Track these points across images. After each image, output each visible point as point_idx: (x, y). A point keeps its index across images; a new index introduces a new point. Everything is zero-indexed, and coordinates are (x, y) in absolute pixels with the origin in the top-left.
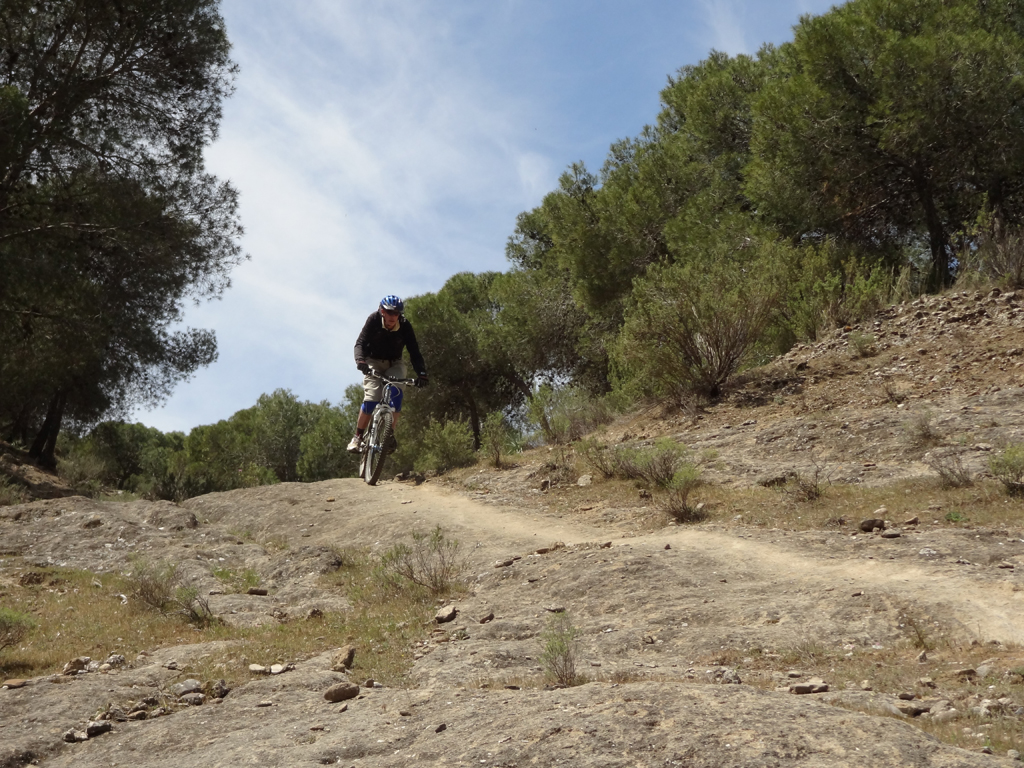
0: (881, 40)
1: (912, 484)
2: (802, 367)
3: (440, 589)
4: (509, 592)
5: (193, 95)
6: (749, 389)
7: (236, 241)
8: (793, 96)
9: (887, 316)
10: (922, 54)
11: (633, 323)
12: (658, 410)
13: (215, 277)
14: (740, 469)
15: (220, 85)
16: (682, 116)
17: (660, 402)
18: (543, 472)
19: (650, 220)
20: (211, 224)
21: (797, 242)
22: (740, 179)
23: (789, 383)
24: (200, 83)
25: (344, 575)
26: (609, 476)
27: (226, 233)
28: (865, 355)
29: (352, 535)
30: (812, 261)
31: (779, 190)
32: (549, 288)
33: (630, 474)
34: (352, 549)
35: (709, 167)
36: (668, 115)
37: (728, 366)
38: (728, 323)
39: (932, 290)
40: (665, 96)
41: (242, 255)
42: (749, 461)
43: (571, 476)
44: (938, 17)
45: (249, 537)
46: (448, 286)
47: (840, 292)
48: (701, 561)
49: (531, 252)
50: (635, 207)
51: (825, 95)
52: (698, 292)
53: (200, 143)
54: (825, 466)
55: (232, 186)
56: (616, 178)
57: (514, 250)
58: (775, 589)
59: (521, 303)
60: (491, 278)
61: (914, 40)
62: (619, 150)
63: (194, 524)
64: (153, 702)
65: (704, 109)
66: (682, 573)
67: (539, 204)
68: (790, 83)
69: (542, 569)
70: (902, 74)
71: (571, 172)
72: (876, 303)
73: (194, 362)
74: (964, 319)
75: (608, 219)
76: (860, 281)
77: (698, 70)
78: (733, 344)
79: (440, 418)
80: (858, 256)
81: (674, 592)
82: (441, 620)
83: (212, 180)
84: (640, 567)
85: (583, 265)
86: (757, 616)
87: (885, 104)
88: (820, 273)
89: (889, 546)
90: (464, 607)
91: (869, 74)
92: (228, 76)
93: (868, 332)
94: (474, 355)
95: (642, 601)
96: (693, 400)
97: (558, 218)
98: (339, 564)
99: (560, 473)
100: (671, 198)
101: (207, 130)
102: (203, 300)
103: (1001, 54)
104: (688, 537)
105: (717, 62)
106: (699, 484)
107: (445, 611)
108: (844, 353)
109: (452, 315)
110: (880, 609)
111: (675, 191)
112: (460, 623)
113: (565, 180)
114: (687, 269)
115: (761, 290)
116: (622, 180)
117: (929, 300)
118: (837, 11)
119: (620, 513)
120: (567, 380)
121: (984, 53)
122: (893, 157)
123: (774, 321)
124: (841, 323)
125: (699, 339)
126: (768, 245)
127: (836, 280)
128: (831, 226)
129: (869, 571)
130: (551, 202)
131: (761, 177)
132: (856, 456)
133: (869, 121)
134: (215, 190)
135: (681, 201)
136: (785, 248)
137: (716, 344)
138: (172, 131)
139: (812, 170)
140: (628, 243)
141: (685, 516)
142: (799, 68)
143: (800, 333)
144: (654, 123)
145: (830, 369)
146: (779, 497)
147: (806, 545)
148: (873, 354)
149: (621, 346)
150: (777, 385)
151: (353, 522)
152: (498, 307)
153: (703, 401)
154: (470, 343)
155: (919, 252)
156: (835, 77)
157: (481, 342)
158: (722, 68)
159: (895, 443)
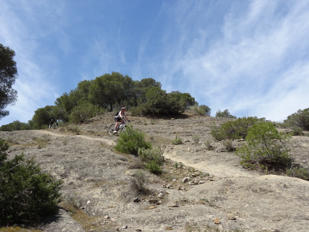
0: (106, 81)
1: (104, 132)
2: (93, 120)
3: (49, 140)
4: (57, 141)
5: (11, 78)
6: (87, 122)
7: (17, 98)
8: (95, 87)
9: (104, 114)
10: (111, 83)
11: (72, 113)
12: (75, 124)
13: (13, 103)
14: (85, 130)
15: (16, 77)
16: (80, 88)
17: (75, 123)
18: (61, 129)
19: (75, 100)
20: (13, 96)
21: (94, 105)
22: (87, 96)
23: (92, 121)
24: (13, 76)
25: (35, 140)
26: (69, 130)
27: (15, 97)
28: (101, 119)
29: (36, 136)
30: (95, 107)
31: (92, 98)
32: (61, 108)
33: (72, 130)
34: (36, 137)
35: (83, 94)
36: (78, 87)
37: (84, 119)
38: (84, 114)
39: (110, 112)
40: (78, 84)
41: (17, 100)
42: (86, 129)
43: (64, 130)
44: (113, 79)
45: (21, 136)
46: (46, 107)
47: (99, 111)
48: (80, 138)
49: (58, 103)
50: (73, 99)
51: (99, 87)
52: (81, 110)
53: (11, 84)
54: (95, 130)
55: (17, 91)
56: (71, 95)
57: (56, 103)
58: (88, 140)
59: (56, 110)
60: (52, 106)
61: (110, 81)
62: (71, 91)
63: (13, 134)
64: (16, 149)
65: (83, 87)
66: (78, 139)
67: (60, 97)
68: (94, 85)
69: (61, 139)
70: (108, 85)
71: (65, 93)
72: (103, 113)
73: (6, 115)
74: (113, 115)
75: (69, 100)
76: (101, 110)
77: (83, 82)
78: (85, 117)
79: (44, 124)
80: (101, 107)
81: (77, 141)
82: (49, 143)
83: (13, 90)
84: (73, 138)
85: (66, 106)
86: (86, 143)
87: (106, 89)
88: (96, 109)
89: (101, 137)
90: (52, 142)
91: (104, 85)
92: (17, 76)
93: (102, 116)
94: (49, 117)
95: (73, 141)
96: (80, 123)
97: (62, 99)
98: (34, 139)
99: (63, 130)
100: (78, 98)
101: (13, 83)
102: (11, 106)
103: (120, 85)
104: (79, 136)
105: (85, 81)
106: (80, 131)
107: (50, 142)
108: (99, 118)
109: (46, 111)
110: (99, 142)
111: (79, 97)
112: (51, 144)
113: (64, 94)
114: (80, 107)
115: (89, 110)
116: (72, 95)
117: (109, 113)
118: (101, 77)
119: (70, 134)
120: (62, 121)
121: (118, 84)
122: (107, 95)
123: (91, 114)
124: (98, 115)
125: (81, 115)
126: (90, 105)
127: (98, 110)
128: (98, 103)
129: (98, 139)
130: (62, 97)
131: (90, 96)
132: (98, 129)
133: (104, 91)
134: (14, 91)
135: (79, 98)
136: (92, 105)
137: (83, 116)
138: (7, 82)
139: (97, 96)
140: (72, 103)
141: (78, 134)
142: (96, 83)
143: (93, 116)
144: (77, 88)
145: (97, 120)
146: (89, 133)
147: (92, 137)
148: (102, 118)
149: (71, 116)
150: (90, 121)
151: (35, 134)
152: (53, 110)
153: (81, 123)
154: (48, 115)
155: (109, 107)
156: (100, 85)
157: (50, 115)
158: (86, 82)
159: (103, 128)
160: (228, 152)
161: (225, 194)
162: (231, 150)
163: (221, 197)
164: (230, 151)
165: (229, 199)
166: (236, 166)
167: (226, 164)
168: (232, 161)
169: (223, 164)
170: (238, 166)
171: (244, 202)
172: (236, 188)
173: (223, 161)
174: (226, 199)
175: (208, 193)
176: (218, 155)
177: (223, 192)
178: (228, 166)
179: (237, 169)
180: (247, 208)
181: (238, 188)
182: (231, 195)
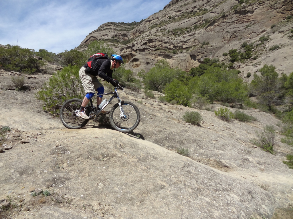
160: (18, 91)
161: (63, 170)
162: (23, 88)
163: (59, 176)
164: (20, 89)
165: (72, 179)
166: (39, 112)
167: (23, 109)
168: (30, 105)
169: (19, 108)
170: (40, 111)
171: (95, 179)
172: (75, 158)
173: (17, 103)
174: (69, 179)
175: (36, 172)
176: (4, 94)
177: (59, 168)
178: (28, 111)
179: (41, 116)
180: (103, 188)
181: (76, 157)
182: (71, 170)
